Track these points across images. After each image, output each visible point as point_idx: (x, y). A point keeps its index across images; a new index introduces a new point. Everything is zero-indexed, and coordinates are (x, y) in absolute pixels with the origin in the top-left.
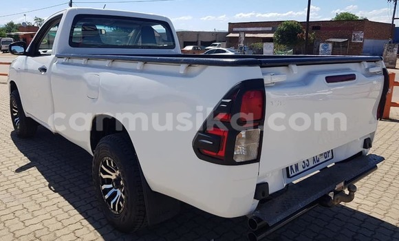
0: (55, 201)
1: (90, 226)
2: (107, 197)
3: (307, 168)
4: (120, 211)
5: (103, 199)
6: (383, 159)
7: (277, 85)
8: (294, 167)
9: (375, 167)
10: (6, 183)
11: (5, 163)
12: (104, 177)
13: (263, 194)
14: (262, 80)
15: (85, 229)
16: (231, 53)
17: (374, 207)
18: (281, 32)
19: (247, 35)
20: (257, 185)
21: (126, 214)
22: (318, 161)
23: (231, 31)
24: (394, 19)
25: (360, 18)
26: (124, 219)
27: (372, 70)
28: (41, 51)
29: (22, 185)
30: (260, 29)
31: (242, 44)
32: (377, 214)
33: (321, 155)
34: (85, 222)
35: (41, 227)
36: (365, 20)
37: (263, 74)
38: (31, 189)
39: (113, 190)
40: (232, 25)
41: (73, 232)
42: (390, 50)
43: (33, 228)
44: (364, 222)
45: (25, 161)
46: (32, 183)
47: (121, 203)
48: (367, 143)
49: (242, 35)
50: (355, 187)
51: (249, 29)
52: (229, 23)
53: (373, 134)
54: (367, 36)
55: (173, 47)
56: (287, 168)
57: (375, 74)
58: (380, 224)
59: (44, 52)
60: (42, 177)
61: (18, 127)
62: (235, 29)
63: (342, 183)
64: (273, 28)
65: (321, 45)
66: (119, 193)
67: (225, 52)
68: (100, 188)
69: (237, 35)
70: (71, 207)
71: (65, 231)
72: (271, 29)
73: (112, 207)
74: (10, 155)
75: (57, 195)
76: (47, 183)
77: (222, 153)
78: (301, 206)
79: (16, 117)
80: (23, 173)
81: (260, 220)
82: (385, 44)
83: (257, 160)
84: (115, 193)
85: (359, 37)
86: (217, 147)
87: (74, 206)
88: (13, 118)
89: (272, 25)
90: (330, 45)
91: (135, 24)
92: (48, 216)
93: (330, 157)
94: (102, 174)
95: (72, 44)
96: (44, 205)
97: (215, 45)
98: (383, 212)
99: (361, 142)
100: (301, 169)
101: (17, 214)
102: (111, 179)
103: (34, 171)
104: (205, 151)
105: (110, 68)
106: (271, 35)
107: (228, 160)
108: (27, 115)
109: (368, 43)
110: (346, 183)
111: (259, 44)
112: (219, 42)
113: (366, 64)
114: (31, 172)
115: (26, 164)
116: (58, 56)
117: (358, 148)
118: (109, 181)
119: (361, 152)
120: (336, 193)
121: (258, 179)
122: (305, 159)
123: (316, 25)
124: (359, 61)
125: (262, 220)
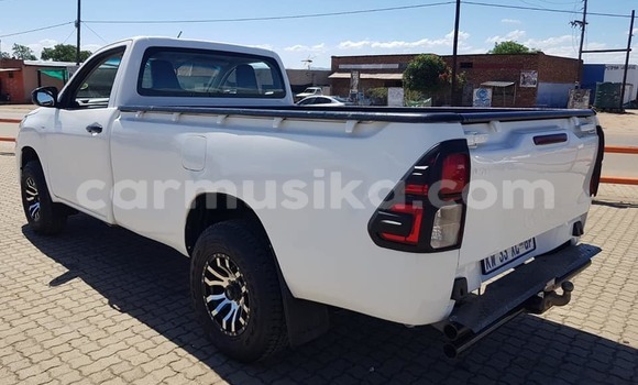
0: (127, 324)
1: (191, 356)
2: (215, 313)
3: (505, 261)
4: (240, 332)
5: (209, 316)
6: (599, 250)
7: (480, 147)
8: (490, 260)
9: (588, 262)
10: (40, 302)
11: (28, 273)
12: (211, 283)
13: (462, 294)
14: (465, 140)
15: (184, 360)
16: (338, 104)
17: (585, 319)
18: (414, 71)
19: (363, 76)
20: (456, 280)
21: (252, 334)
22: (518, 252)
23: (335, 69)
24: (581, 52)
25: (530, 51)
26: (248, 340)
27: (585, 129)
28: (79, 101)
29: (67, 303)
30: (381, 66)
31: (355, 90)
32: (591, 328)
33: (521, 244)
34: (182, 352)
35: (117, 360)
36: (540, 54)
37: (466, 133)
38: (83, 308)
39: (227, 301)
40: (336, 60)
41: (168, 365)
42: (579, 99)
43: (106, 363)
44: (574, 339)
45: (59, 270)
46: (83, 301)
47: (241, 319)
48: (578, 229)
49: (355, 76)
50: (571, 285)
51: (364, 66)
52: (333, 57)
53: (584, 216)
54: (542, 78)
55: (283, 95)
56: (482, 261)
57: (587, 134)
58: (597, 340)
59: (84, 102)
60: (95, 291)
61: (36, 220)
62: (342, 66)
63: (553, 281)
64: (400, 65)
65: (475, 91)
66: (235, 306)
67: (330, 101)
68: (204, 301)
69: (348, 75)
70: (153, 332)
71: (155, 364)
72: (397, 66)
73: (224, 327)
74: (31, 261)
75: (126, 316)
76: (106, 301)
77: (414, 238)
78: (507, 309)
79: (32, 203)
80: (64, 287)
81: (460, 326)
82: (569, 89)
83: (457, 245)
84: (228, 307)
85: (531, 78)
86: (406, 229)
87: (157, 331)
88: (26, 205)
89: (400, 61)
90: (489, 92)
91: (223, 60)
92: (122, 345)
93: (532, 247)
94: (207, 280)
95: (141, 90)
96: (110, 330)
97: (311, 91)
98: (598, 326)
99: (570, 227)
100: (498, 263)
101: (74, 343)
102: (221, 287)
103: (78, 283)
104: (385, 235)
105: (223, 127)
106: (399, 76)
107: (423, 246)
108: (55, 200)
109: (545, 88)
110: (557, 281)
111: (380, 91)
112: (318, 86)
113: (577, 121)
114: (75, 285)
115: (62, 273)
116: (122, 109)
117: (566, 236)
118: (218, 290)
119: (570, 241)
120: (546, 294)
121: (458, 271)
122: (502, 250)
123: (466, 61)
124: (568, 116)
125: (462, 326)
